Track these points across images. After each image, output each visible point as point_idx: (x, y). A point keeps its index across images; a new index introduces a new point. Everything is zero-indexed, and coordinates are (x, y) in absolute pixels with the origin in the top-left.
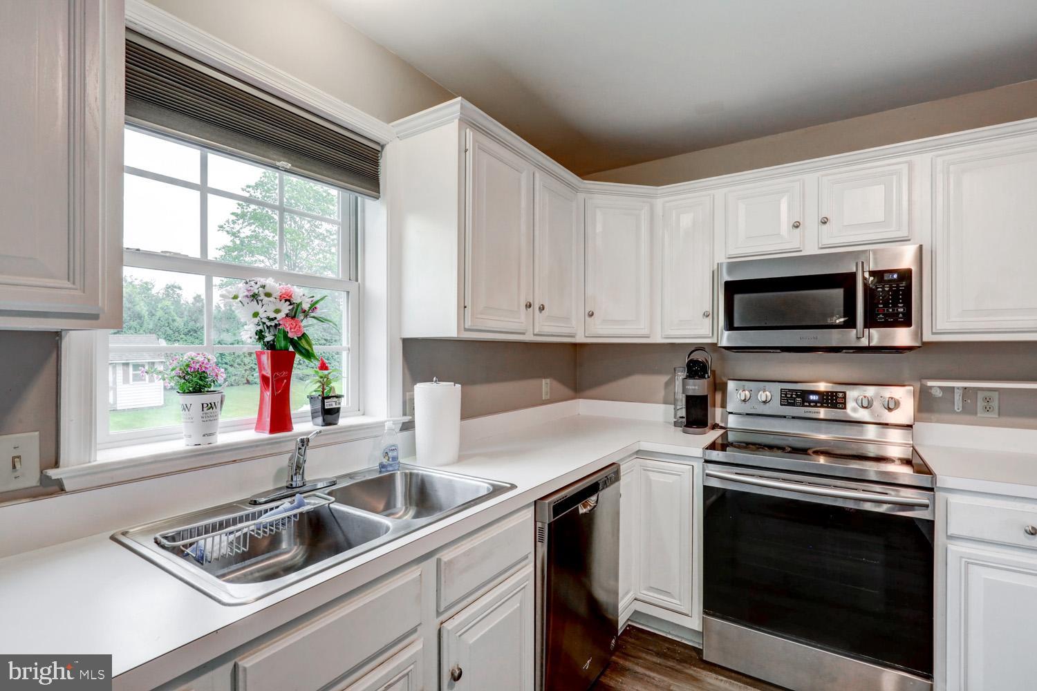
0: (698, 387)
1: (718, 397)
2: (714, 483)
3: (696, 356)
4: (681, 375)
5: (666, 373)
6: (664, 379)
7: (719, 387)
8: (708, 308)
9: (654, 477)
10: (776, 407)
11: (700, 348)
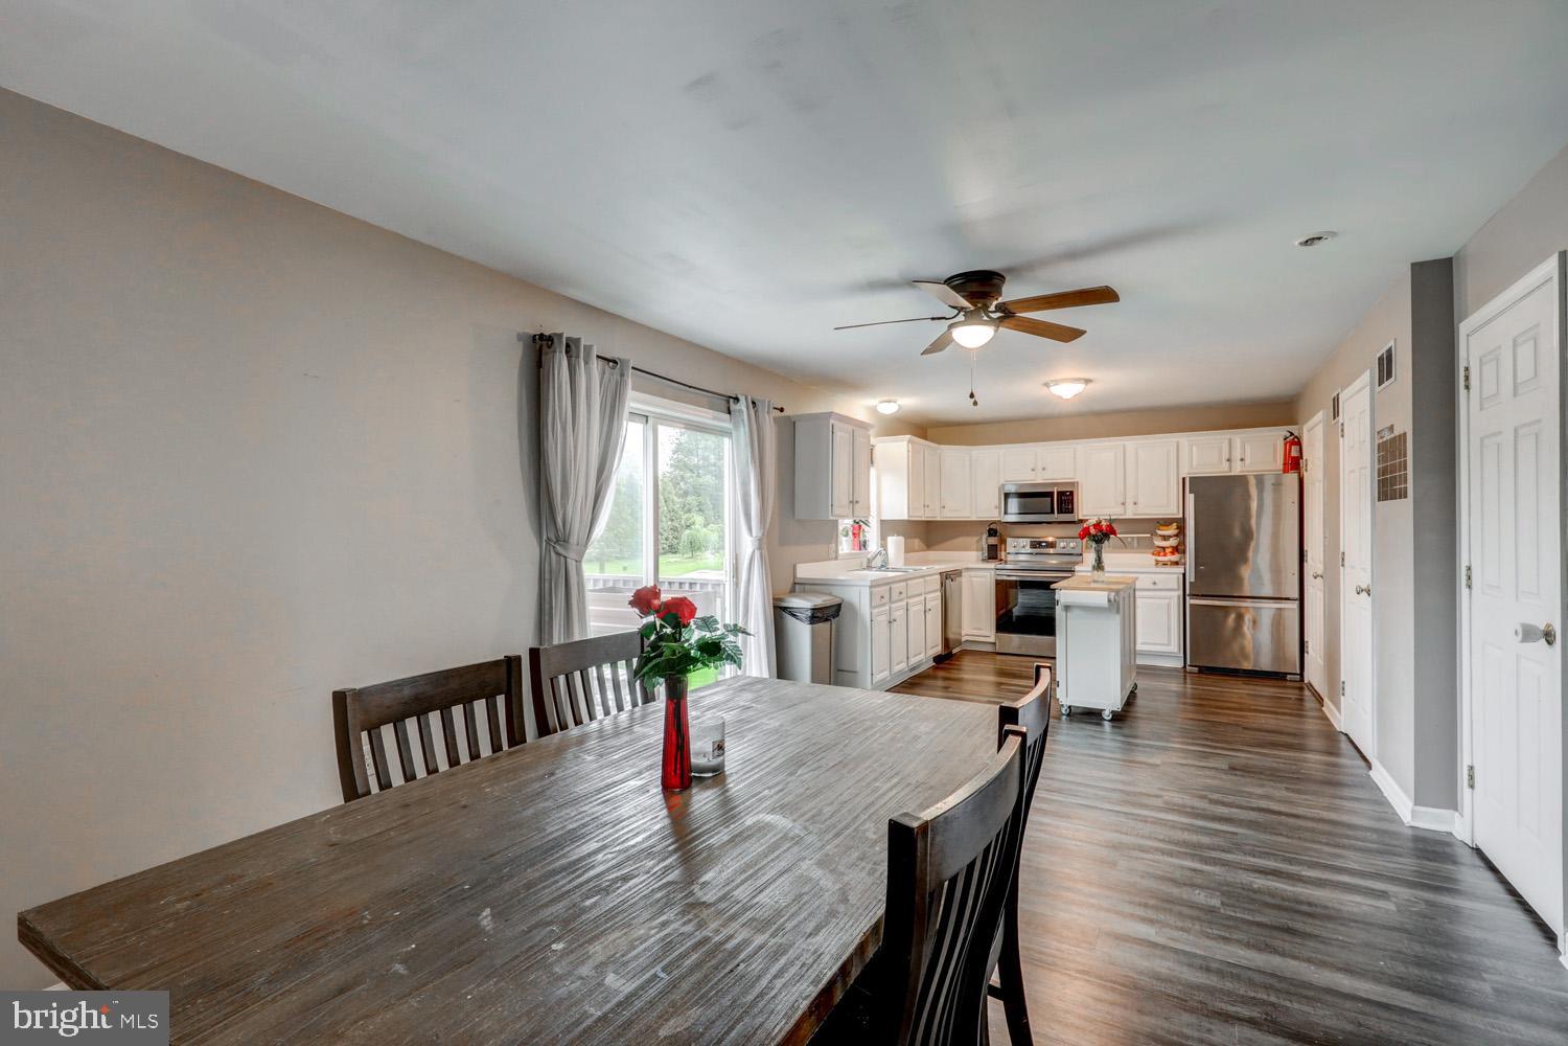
0: (993, 541)
1: (1003, 547)
2: (999, 578)
3: (992, 527)
4: (985, 536)
5: (976, 536)
6: (976, 538)
7: (1003, 541)
8: (997, 503)
9: (974, 579)
10: (1028, 549)
11: (994, 522)
